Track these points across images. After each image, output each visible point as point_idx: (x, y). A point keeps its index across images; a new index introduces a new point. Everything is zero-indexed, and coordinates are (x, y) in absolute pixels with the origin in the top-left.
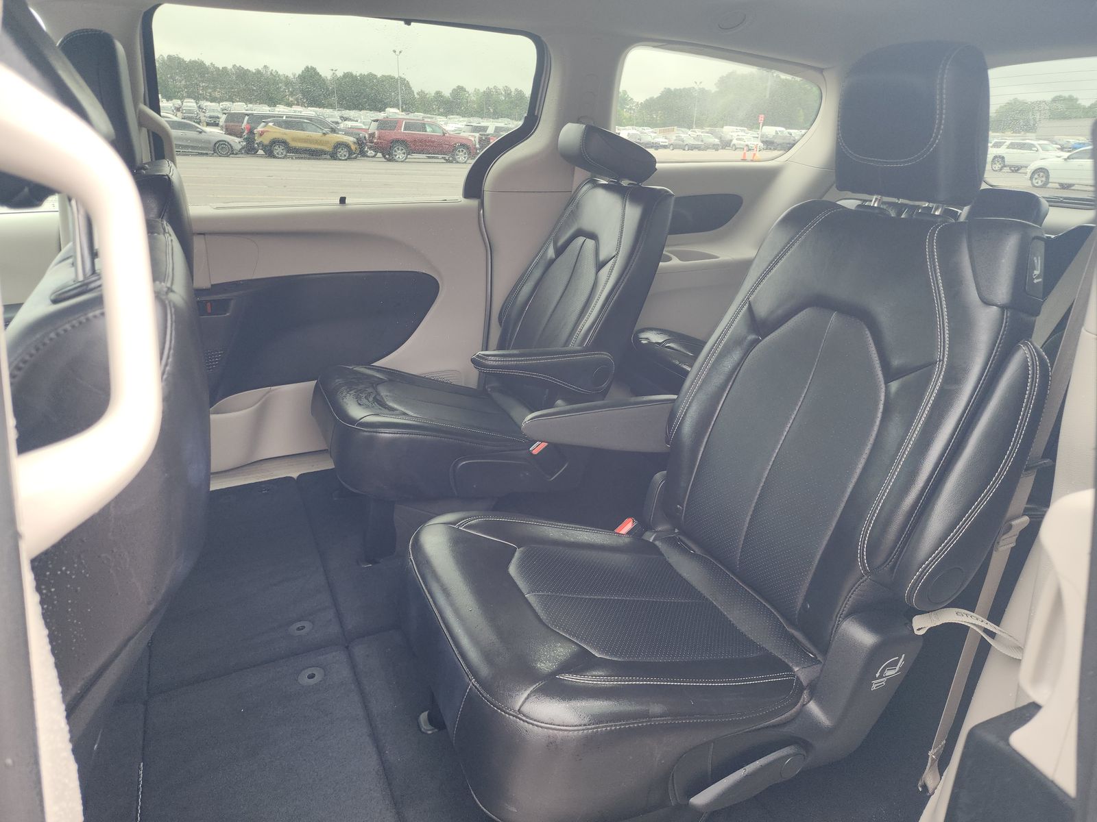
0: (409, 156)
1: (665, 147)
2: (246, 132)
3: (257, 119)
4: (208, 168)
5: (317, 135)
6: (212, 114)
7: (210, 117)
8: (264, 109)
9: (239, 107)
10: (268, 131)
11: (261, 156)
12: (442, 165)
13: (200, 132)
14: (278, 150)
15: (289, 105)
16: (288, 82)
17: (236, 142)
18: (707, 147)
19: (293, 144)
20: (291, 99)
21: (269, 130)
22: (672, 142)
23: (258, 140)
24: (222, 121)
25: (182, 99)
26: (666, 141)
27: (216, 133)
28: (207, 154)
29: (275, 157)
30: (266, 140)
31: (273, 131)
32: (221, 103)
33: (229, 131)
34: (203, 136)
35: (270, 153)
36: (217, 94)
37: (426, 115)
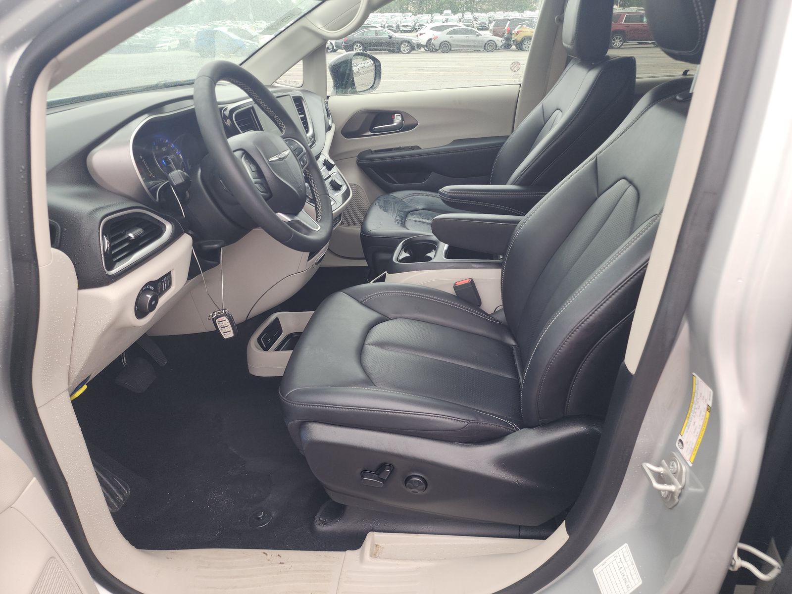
0: (624, 44)
2: (507, 33)
4: (482, 60)
6: (482, 21)
7: (480, 24)
8: (515, 15)
11: (513, 50)
12: (651, 50)
13: (478, 36)
14: (527, 45)
21: (523, 30)
23: (514, 38)
24: (491, 26)
25: (463, 12)
27: (487, 35)
28: (479, 51)
29: (524, 51)
30: (519, 38)
31: (526, 31)
32: (488, 13)
33: (496, 34)
34: (479, 38)
35: (520, 47)
36: (485, 7)
37: (639, 8)
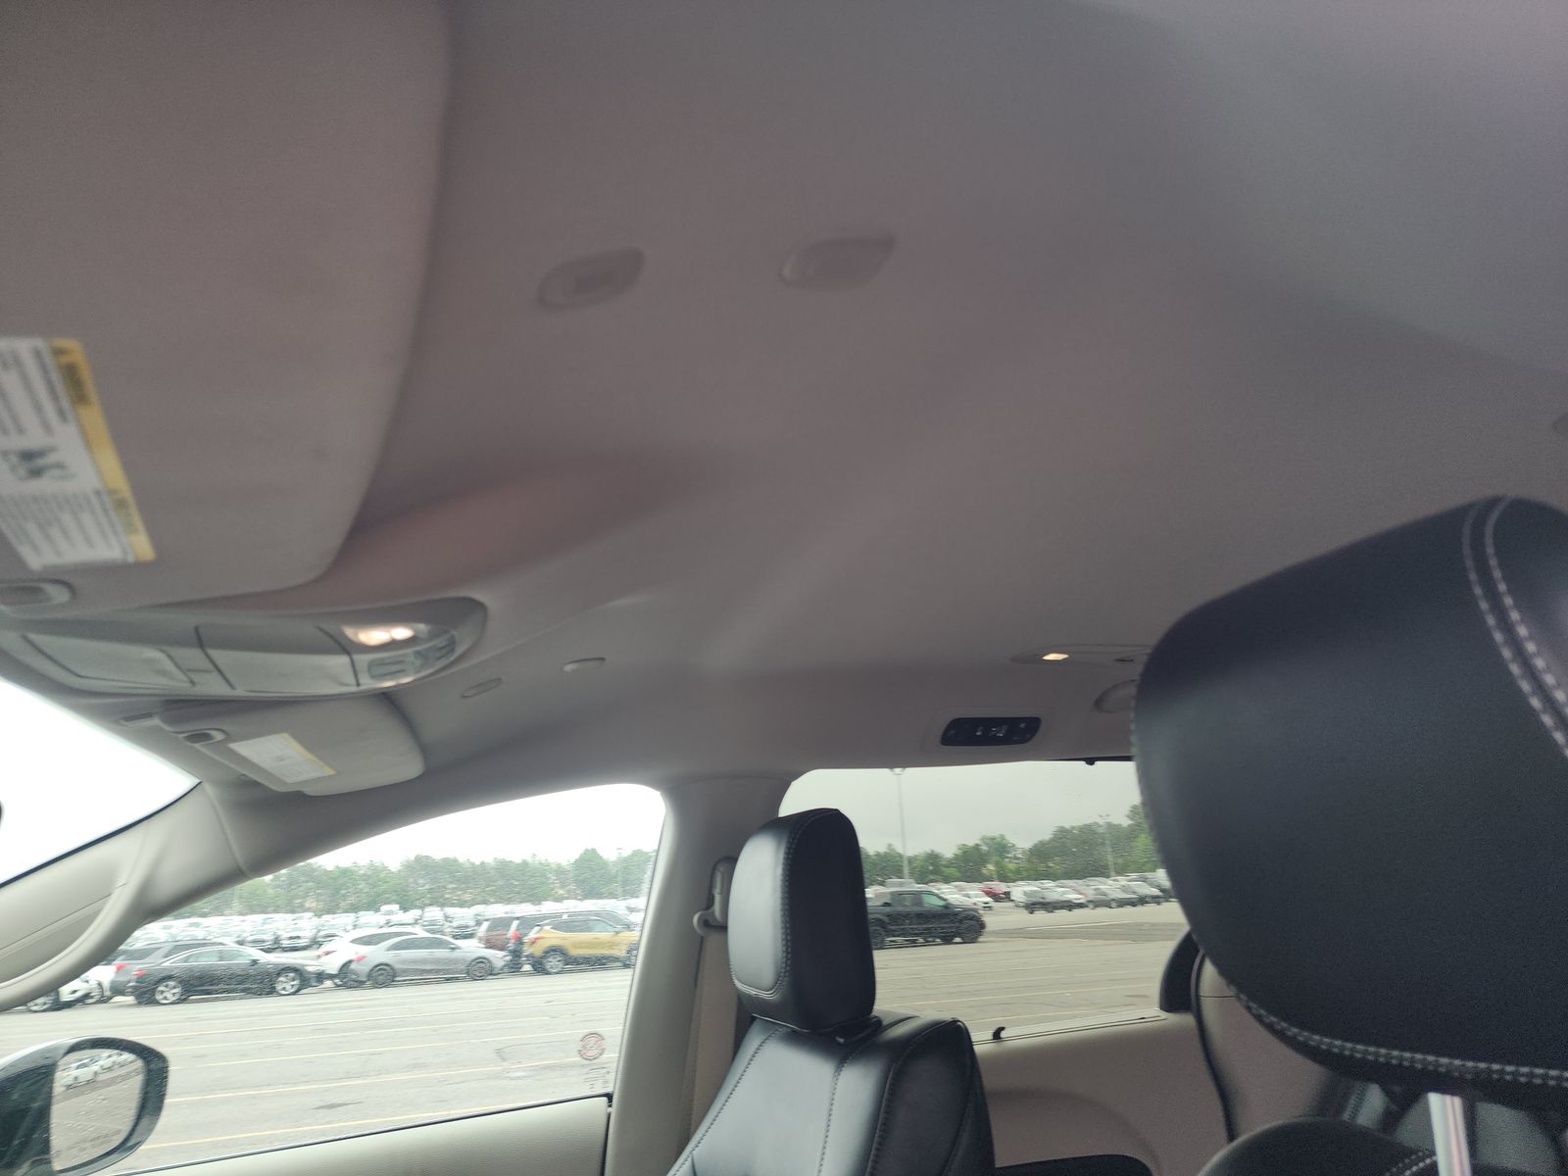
1: (1081, 906)
2: (513, 941)
3: (528, 923)
5: (605, 935)
6: (462, 922)
7: (458, 928)
8: (527, 909)
9: (498, 910)
10: (543, 938)
11: (528, 974)
13: (453, 949)
14: (553, 962)
15: (559, 899)
16: (560, 871)
17: (498, 957)
18: (1142, 901)
19: (574, 952)
20: (561, 892)
21: (545, 935)
22: (1091, 898)
23: (527, 950)
24: (482, 931)
25: (422, 908)
26: (1080, 896)
27: (472, 948)
28: (457, 979)
29: (548, 973)
30: (537, 950)
31: (551, 937)
32: (473, 908)
33: (490, 944)
34: (456, 954)
35: (539, 968)
36: (467, 897)
